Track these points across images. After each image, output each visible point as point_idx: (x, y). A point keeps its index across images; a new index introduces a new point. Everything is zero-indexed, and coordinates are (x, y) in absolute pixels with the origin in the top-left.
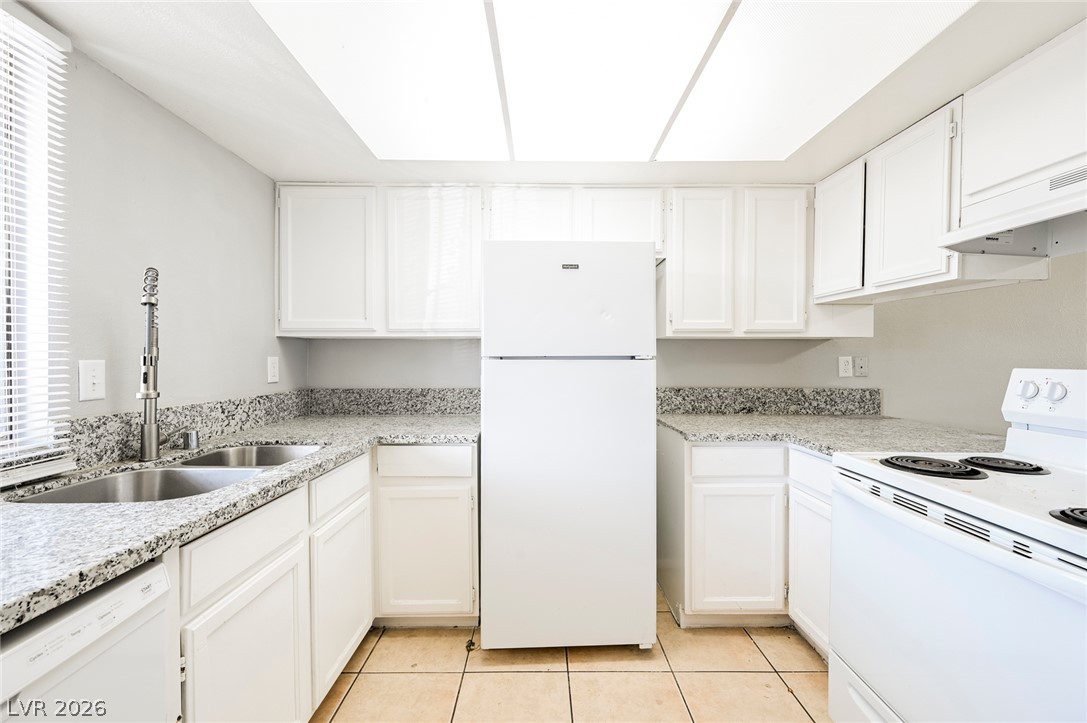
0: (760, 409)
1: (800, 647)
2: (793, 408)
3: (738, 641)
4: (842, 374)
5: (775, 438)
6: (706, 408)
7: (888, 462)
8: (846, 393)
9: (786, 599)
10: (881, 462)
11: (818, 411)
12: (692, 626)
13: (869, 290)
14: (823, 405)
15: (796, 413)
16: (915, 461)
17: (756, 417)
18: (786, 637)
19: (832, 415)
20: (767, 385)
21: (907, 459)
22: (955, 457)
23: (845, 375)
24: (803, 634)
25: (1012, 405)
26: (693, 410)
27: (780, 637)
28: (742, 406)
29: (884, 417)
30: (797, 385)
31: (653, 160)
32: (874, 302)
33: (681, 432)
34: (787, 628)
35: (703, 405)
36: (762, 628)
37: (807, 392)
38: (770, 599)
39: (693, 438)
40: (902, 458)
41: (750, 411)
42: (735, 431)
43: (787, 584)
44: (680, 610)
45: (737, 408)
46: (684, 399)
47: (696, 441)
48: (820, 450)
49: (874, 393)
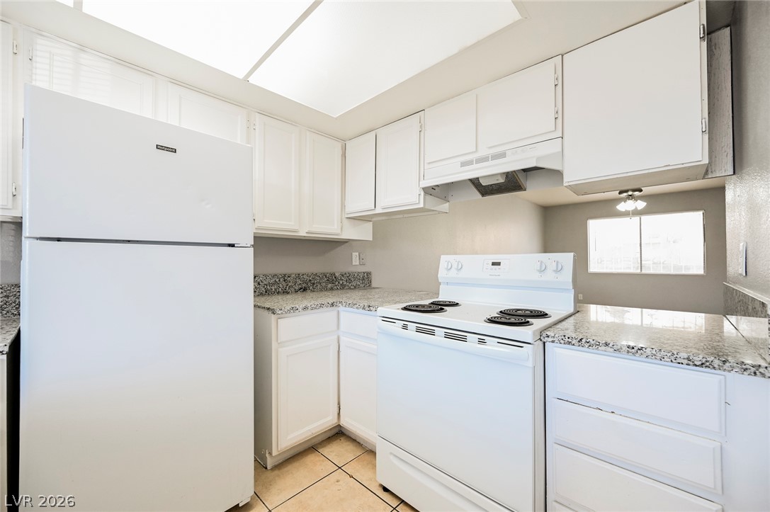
0: (311, 288)
1: (348, 443)
2: (330, 286)
3: (311, 459)
4: (354, 264)
5: (332, 305)
6: (275, 289)
7: (405, 309)
8: (356, 275)
9: (339, 414)
10: (402, 309)
11: (343, 287)
12: (276, 464)
13: (378, 210)
14: (345, 283)
15: (332, 289)
16: (417, 306)
17: (309, 294)
18: (339, 441)
19: (350, 288)
20: (315, 272)
21: (414, 306)
22: (427, 302)
23: (355, 263)
24: (347, 433)
25: (442, 274)
26: (266, 292)
27: (335, 442)
28: (300, 286)
29: (374, 288)
30: (332, 271)
31: (246, 79)
32: (373, 220)
33: (268, 309)
34: (338, 434)
35: (273, 288)
36: (323, 441)
37: (337, 275)
38: (330, 418)
39: (280, 312)
40: (411, 306)
41: (305, 290)
42: (305, 303)
43: (339, 404)
44: (267, 455)
45: (297, 288)
46: (259, 284)
47: (282, 313)
48: (364, 308)
49: (369, 274)
